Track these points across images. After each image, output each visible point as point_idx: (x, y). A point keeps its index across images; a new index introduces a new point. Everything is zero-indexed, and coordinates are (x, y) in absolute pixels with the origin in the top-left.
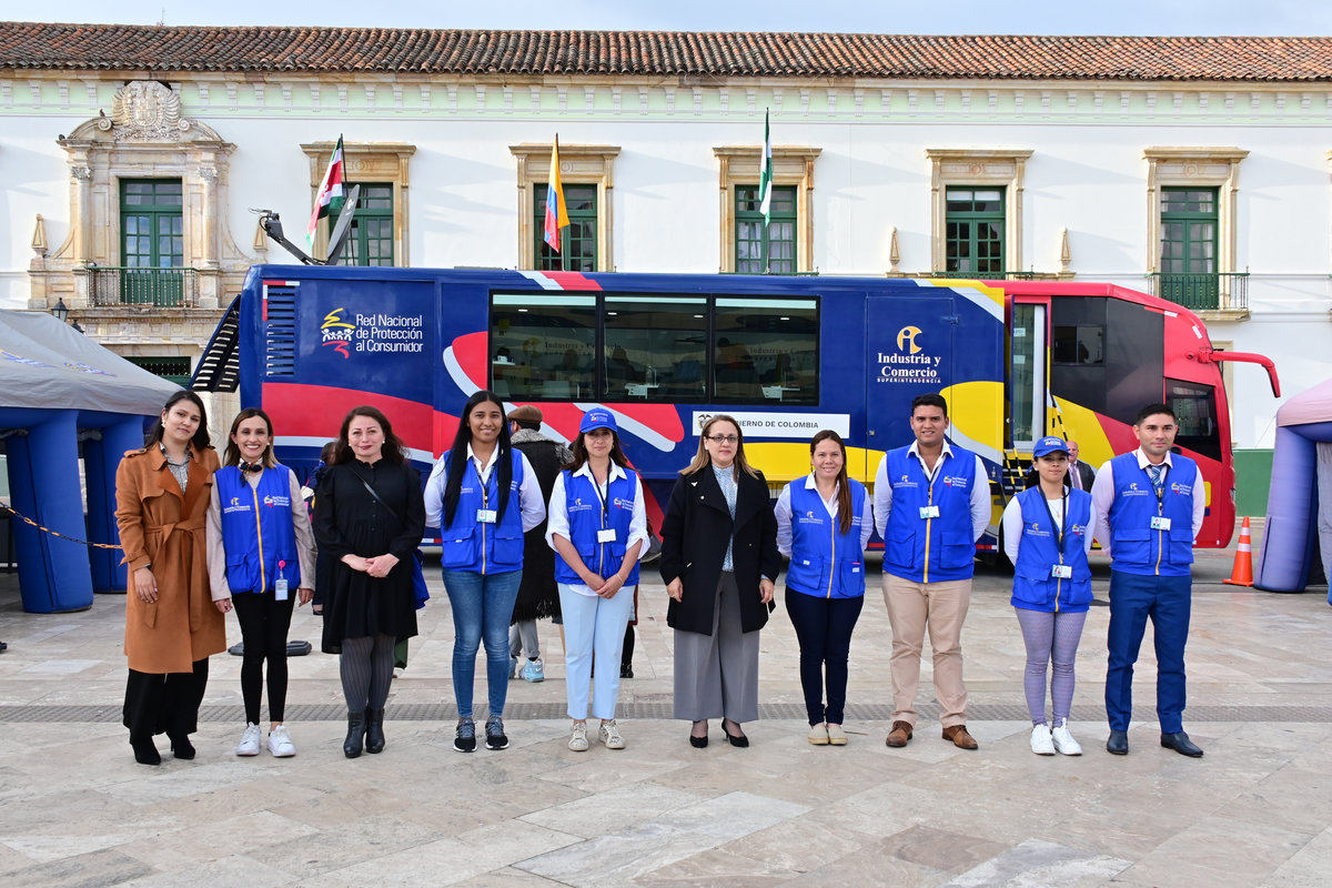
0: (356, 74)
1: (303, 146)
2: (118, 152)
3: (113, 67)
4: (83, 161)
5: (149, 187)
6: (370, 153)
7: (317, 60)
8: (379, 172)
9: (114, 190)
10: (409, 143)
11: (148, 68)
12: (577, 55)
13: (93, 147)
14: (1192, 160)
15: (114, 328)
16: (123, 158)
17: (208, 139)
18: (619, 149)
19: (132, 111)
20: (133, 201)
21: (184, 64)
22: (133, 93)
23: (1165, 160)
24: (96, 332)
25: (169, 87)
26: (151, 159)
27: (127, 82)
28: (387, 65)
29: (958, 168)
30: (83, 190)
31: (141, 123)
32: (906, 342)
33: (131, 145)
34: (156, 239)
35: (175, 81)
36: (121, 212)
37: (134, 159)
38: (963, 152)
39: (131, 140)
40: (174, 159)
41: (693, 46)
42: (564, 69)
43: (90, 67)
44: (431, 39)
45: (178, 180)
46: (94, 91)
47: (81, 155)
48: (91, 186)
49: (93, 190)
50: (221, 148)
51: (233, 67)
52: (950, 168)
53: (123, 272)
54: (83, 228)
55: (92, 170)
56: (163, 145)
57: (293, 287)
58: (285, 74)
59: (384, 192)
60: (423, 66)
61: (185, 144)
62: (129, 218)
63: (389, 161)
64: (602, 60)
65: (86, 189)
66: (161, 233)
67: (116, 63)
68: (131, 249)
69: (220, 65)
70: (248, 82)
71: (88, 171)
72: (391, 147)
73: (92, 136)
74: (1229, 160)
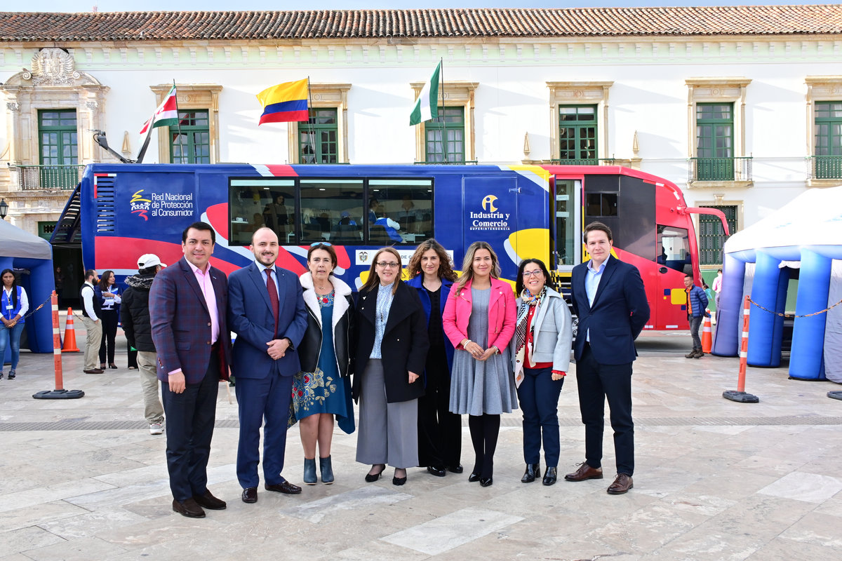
0: (184, 41)
1: (151, 87)
2: (36, 93)
3: (31, 40)
4: (14, 99)
5: (56, 115)
6: (194, 91)
7: (160, 32)
8: (200, 102)
9: (35, 117)
10: (218, 84)
11: (53, 40)
12: (325, 26)
13: (20, 90)
14: (716, 86)
15: (35, 203)
16: (39, 97)
17: (92, 84)
18: (350, 85)
19: (44, 67)
20: (45, 124)
21: (76, 37)
22: (44, 56)
23: (698, 86)
24: (24, 206)
25: (67, 52)
26: (58, 97)
27: (41, 49)
28: (203, 35)
29: (567, 93)
30: (14, 117)
31: (50, 75)
32: (488, 205)
33: (43, 88)
34: (61, 147)
35: (71, 48)
36: (39, 131)
37: (46, 97)
38: (569, 83)
39: (44, 86)
40: (71, 97)
41: (400, 18)
42: (315, 35)
43: (17, 40)
44: (235, 18)
45: (74, 110)
46: (20, 55)
47: (13, 96)
48: (19, 115)
49: (21, 117)
50: (100, 89)
51: (106, 38)
52: (561, 93)
53: (41, 168)
54: (15, 141)
55: (20, 105)
56: (64, 88)
57: (113, 177)
58: (139, 42)
59: (204, 115)
60: (226, 36)
61: (77, 88)
62: (44, 135)
63: (206, 95)
64: (340, 29)
65: (17, 117)
66: (64, 143)
67: (33, 37)
68: (46, 154)
69: (98, 37)
70: (116, 48)
71: (17, 106)
72: (206, 87)
73: (19, 83)
74: (739, 86)
